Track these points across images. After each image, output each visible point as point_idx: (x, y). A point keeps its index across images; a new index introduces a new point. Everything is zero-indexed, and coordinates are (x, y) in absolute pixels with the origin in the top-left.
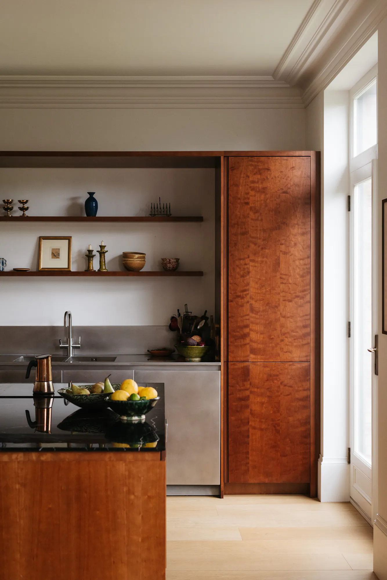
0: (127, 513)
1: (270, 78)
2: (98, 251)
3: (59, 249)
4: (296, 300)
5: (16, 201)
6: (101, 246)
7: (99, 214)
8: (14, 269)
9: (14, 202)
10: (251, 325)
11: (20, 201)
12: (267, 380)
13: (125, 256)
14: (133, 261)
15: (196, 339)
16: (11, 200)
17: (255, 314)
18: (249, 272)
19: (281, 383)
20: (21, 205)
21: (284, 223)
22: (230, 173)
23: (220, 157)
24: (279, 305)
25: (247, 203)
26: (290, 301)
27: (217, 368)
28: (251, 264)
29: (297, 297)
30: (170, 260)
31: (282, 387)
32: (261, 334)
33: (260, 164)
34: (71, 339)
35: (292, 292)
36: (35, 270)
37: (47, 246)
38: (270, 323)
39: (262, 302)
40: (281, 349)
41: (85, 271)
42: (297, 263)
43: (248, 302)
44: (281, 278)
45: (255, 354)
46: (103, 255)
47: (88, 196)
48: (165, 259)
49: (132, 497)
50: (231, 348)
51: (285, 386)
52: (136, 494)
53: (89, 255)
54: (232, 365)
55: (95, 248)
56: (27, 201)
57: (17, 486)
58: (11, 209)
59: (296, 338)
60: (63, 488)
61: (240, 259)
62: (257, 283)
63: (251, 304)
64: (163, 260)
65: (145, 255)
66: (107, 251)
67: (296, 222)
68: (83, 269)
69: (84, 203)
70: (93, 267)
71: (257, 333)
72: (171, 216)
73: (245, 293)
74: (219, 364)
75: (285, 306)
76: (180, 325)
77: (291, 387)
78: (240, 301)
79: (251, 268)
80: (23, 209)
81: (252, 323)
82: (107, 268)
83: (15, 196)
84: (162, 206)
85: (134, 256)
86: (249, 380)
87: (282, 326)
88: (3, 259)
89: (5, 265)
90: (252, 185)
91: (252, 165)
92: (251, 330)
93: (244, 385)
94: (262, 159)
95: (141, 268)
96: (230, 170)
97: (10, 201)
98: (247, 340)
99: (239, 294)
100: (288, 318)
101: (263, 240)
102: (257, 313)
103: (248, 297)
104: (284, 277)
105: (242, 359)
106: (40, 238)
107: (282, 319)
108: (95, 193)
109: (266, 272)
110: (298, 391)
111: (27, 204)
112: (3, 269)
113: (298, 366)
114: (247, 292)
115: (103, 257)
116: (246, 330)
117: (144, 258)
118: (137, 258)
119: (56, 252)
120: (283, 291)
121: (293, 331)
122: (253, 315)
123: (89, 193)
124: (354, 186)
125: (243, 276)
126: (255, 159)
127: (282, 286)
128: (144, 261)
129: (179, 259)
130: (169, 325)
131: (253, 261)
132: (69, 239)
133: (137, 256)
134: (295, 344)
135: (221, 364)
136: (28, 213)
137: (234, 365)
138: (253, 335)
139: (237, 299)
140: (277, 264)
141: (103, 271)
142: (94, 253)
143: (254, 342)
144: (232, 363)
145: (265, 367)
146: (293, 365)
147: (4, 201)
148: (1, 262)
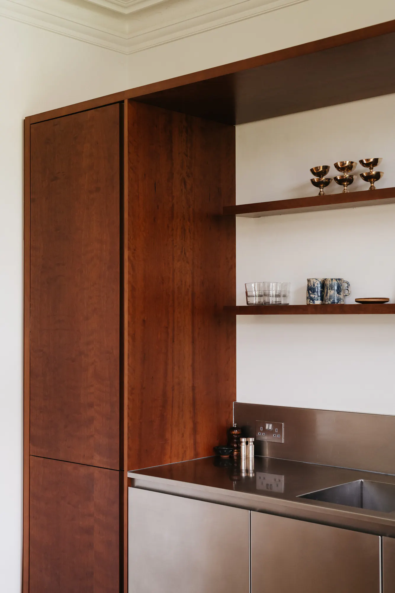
11: (363, 163)
16: (347, 162)
20: (365, 171)
56: (376, 161)
80: (368, 178)
88: (339, 280)
89: (344, 292)
97: (346, 165)
111: (378, 165)
112: (339, 300)
136: (379, 185)
147: (336, 165)
148: (336, 288)
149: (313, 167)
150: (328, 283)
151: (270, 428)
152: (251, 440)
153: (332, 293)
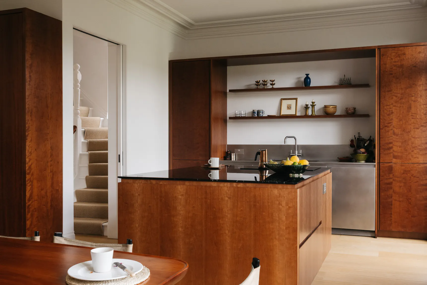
0: (278, 215)
1: (409, 3)
2: (311, 105)
3: (291, 105)
4: (421, 128)
5: (269, 81)
6: (312, 102)
7: (311, 85)
8: (268, 116)
9: (268, 81)
10: (393, 142)
11: (270, 80)
12: (403, 174)
13: (326, 107)
14: (330, 109)
15: (363, 150)
16: (266, 80)
17: (396, 136)
18: (392, 113)
19: (412, 175)
20: (271, 83)
21: (414, 84)
22: (381, 57)
23: (375, 49)
24: (411, 131)
25: (392, 74)
26: (418, 129)
27: (374, 166)
28: (394, 108)
29: (422, 126)
30: (350, 109)
31: (412, 177)
32: (400, 147)
33: (399, 51)
34: (296, 151)
35: (419, 123)
36: (279, 115)
37: (285, 103)
38: (405, 141)
39: (400, 129)
40: (412, 156)
41: (304, 115)
42: (422, 106)
43: (392, 129)
44: (412, 115)
45: (396, 159)
46: (313, 107)
47: (306, 76)
48: (348, 108)
49: (281, 207)
50: (382, 155)
51: (414, 177)
52: (283, 205)
53: (307, 107)
54: (382, 164)
55: (310, 103)
56: (274, 80)
57: (227, 198)
58: (266, 85)
59: (421, 150)
60: (248, 200)
61: (387, 105)
62: (397, 118)
63: (393, 131)
64: (346, 108)
65: (336, 106)
66: (316, 105)
67: (421, 83)
68: (304, 114)
69: (304, 80)
70: (308, 113)
71: (397, 147)
72: (351, 84)
73: (390, 124)
75: (415, 132)
76: (355, 144)
77: (418, 178)
78: (387, 129)
79: (394, 111)
80: (272, 84)
81: (394, 141)
82: (316, 113)
83: (268, 78)
84: (346, 80)
85: (329, 107)
86: (392, 173)
87: (412, 143)
88: (263, 110)
89: (263, 113)
90: (394, 63)
91: (394, 52)
92: (393, 145)
93: (389, 176)
94: (401, 48)
95: (335, 113)
96: (381, 56)
98: (391, 150)
99: (386, 125)
100: (416, 138)
101: (401, 94)
102: (397, 135)
103: (392, 126)
104: (414, 115)
105: (388, 161)
106: (282, 99)
107: (413, 139)
108: (309, 74)
109: (403, 112)
110: (422, 180)
111: (275, 81)
112: (262, 115)
113: (422, 166)
114: (391, 124)
115: (313, 108)
116: (391, 145)
117: (336, 108)
118: (332, 108)
119: (289, 106)
120: (414, 123)
121: (419, 146)
122: (395, 137)
123: (306, 74)
125: (389, 115)
126: (396, 49)
127: (412, 120)
128: (336, 109)
129: (356, 108)
130: (350, 144)
131: (395, 106)
132: (296, 99)
133: (331, 107)
134: (421, 153)
135: (376, 164)
136: (275, 87)
137: (383, 164)
138: (395, 148)
139: (385, 128)
140: (410, 108)
141: (313, 115)
142: (309, 106)
143: (396, 152)
144: (382, 163)
145: (402, 166)
146: (419, 165)
147: (263, 81)
148: (261, 112)
149: (256, 81)
150: (260, 111)
151: (239, 151)
152: (234, 154)
153: (261, 113)
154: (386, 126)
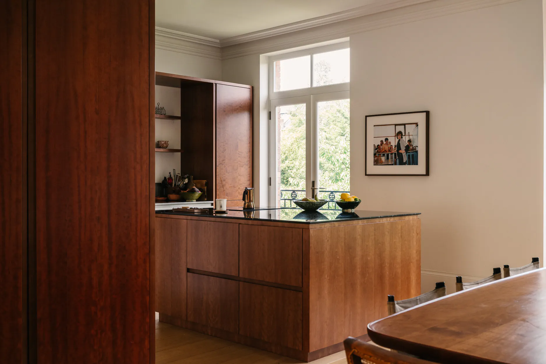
1: (218, 41)
4: (245, 166)
10: (226, 180)
18: (225, 150)
23: (213, 83)
24: (238, 169)
27: (211, 204)
28: (226, 145)
29: (245, 164)
30: (165, 142)
35: (243, 162)
38: (234, 179)
39: (231, 167)
40: (238, 193)
43: (225, 167)
44: (238, 154)
45: (227, 196)
50: (217, 193)
61: (222, 143)
62: (229, 156)
71: (229, 184)
72: (166, 115)
73: (223, 162)
74: (212, 202)
75: (241, 169)
78: (222, 166)
81: (227, 178)
87: (239, 181)
92: (226, 182)
98: (225, 188)
100: (242, 176)
102: (229, 173)
103: (225, 164)
104: (240, 153)
109: (233, 150)
114: (225, 161)
120: (240, 161)
121: (244, 183)
122: (227, 174)
124: (275, 107)
125: (223, 152)
127: (239, 158)
129: (168, 142)
135: (214, 202)
138: (227, 186)
140: (237, 146)
143: (228, 189)
145: (232, 203)
154: (221, 164)
